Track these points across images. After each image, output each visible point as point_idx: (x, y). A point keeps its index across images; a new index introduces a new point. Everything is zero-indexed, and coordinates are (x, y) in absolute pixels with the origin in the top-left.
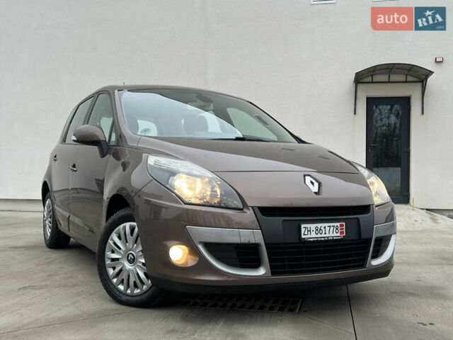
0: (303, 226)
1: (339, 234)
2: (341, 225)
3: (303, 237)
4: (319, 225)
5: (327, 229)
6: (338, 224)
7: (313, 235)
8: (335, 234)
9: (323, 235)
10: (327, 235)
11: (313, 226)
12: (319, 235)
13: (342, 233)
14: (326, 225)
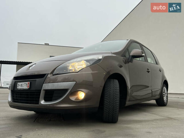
0: (18, 83)
1: (27, 87)
2: (28, 83)
3: (17, 88)
5: (24, 84)
6: (27, 83)
7: (20, 87)
9: (22, 87)
12: (21, 87)
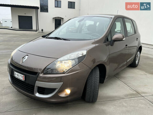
0: (15, 72)
2: (23, 76)
3: (15, 75)
4: (18, 74)
6: (22, 75)
7: (17, 76)
8: (22, 79)
10: (20, 78)
11: (17, 73)
13: (23, 79)
14: (20, 74)
